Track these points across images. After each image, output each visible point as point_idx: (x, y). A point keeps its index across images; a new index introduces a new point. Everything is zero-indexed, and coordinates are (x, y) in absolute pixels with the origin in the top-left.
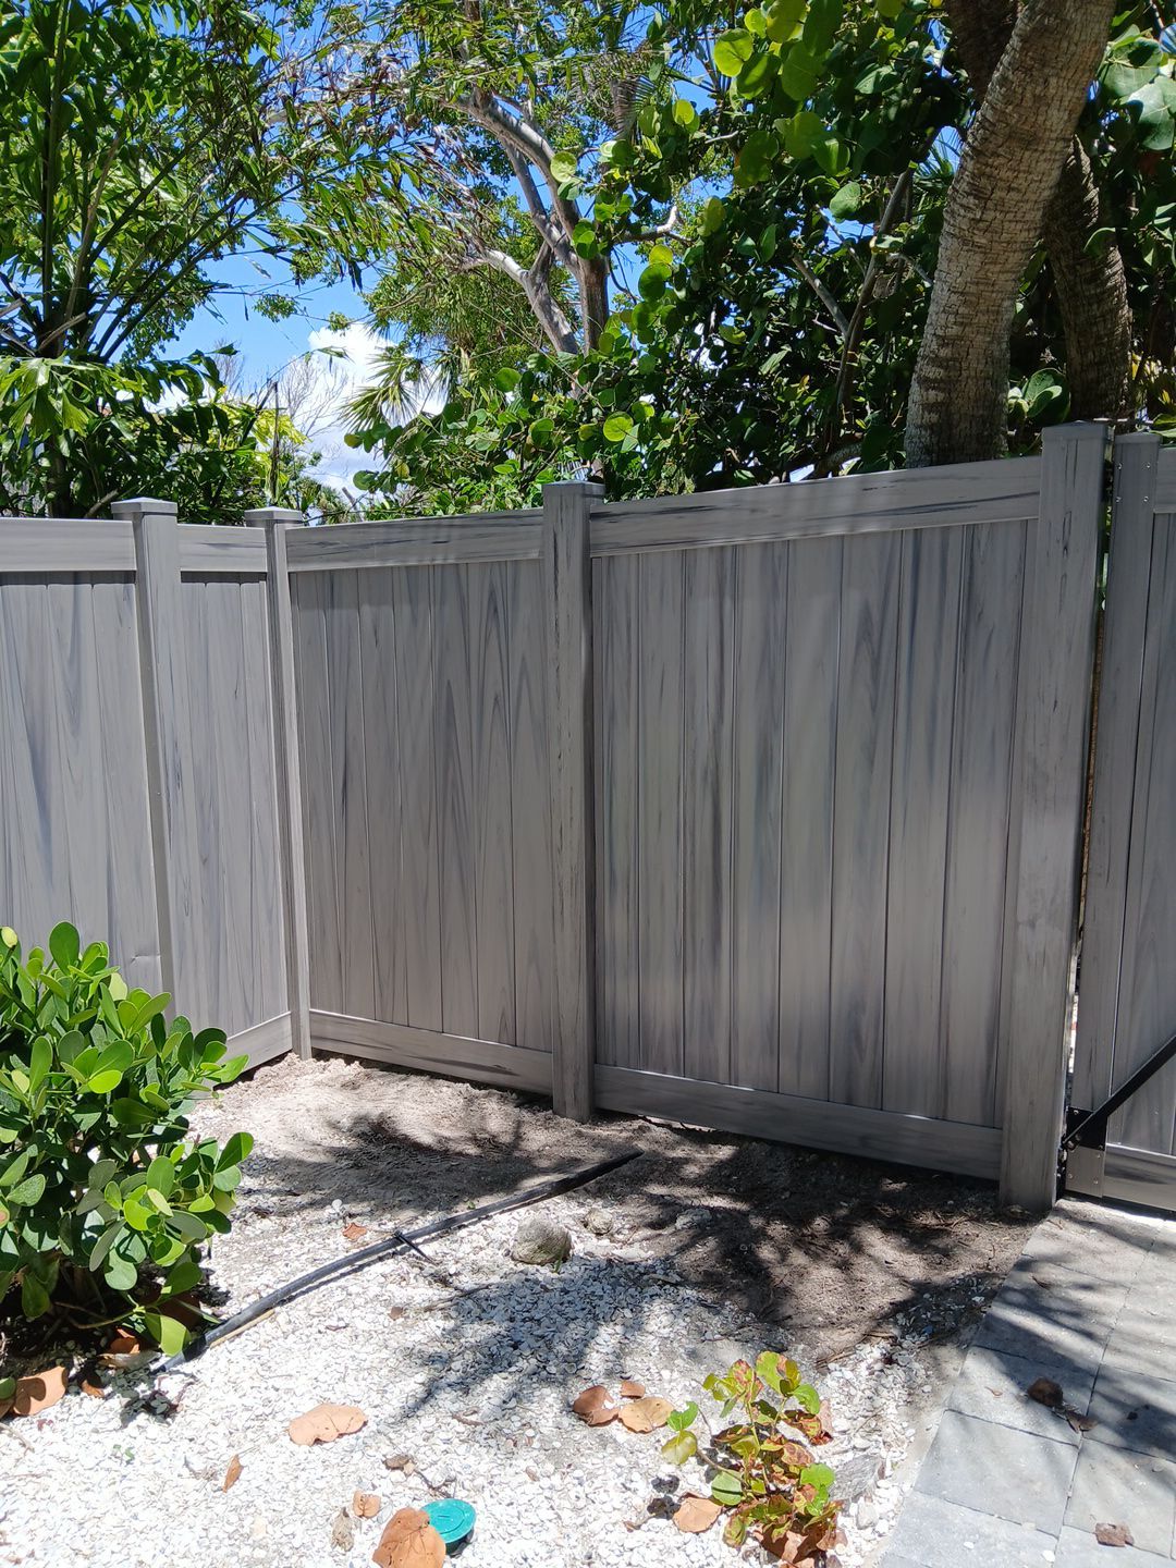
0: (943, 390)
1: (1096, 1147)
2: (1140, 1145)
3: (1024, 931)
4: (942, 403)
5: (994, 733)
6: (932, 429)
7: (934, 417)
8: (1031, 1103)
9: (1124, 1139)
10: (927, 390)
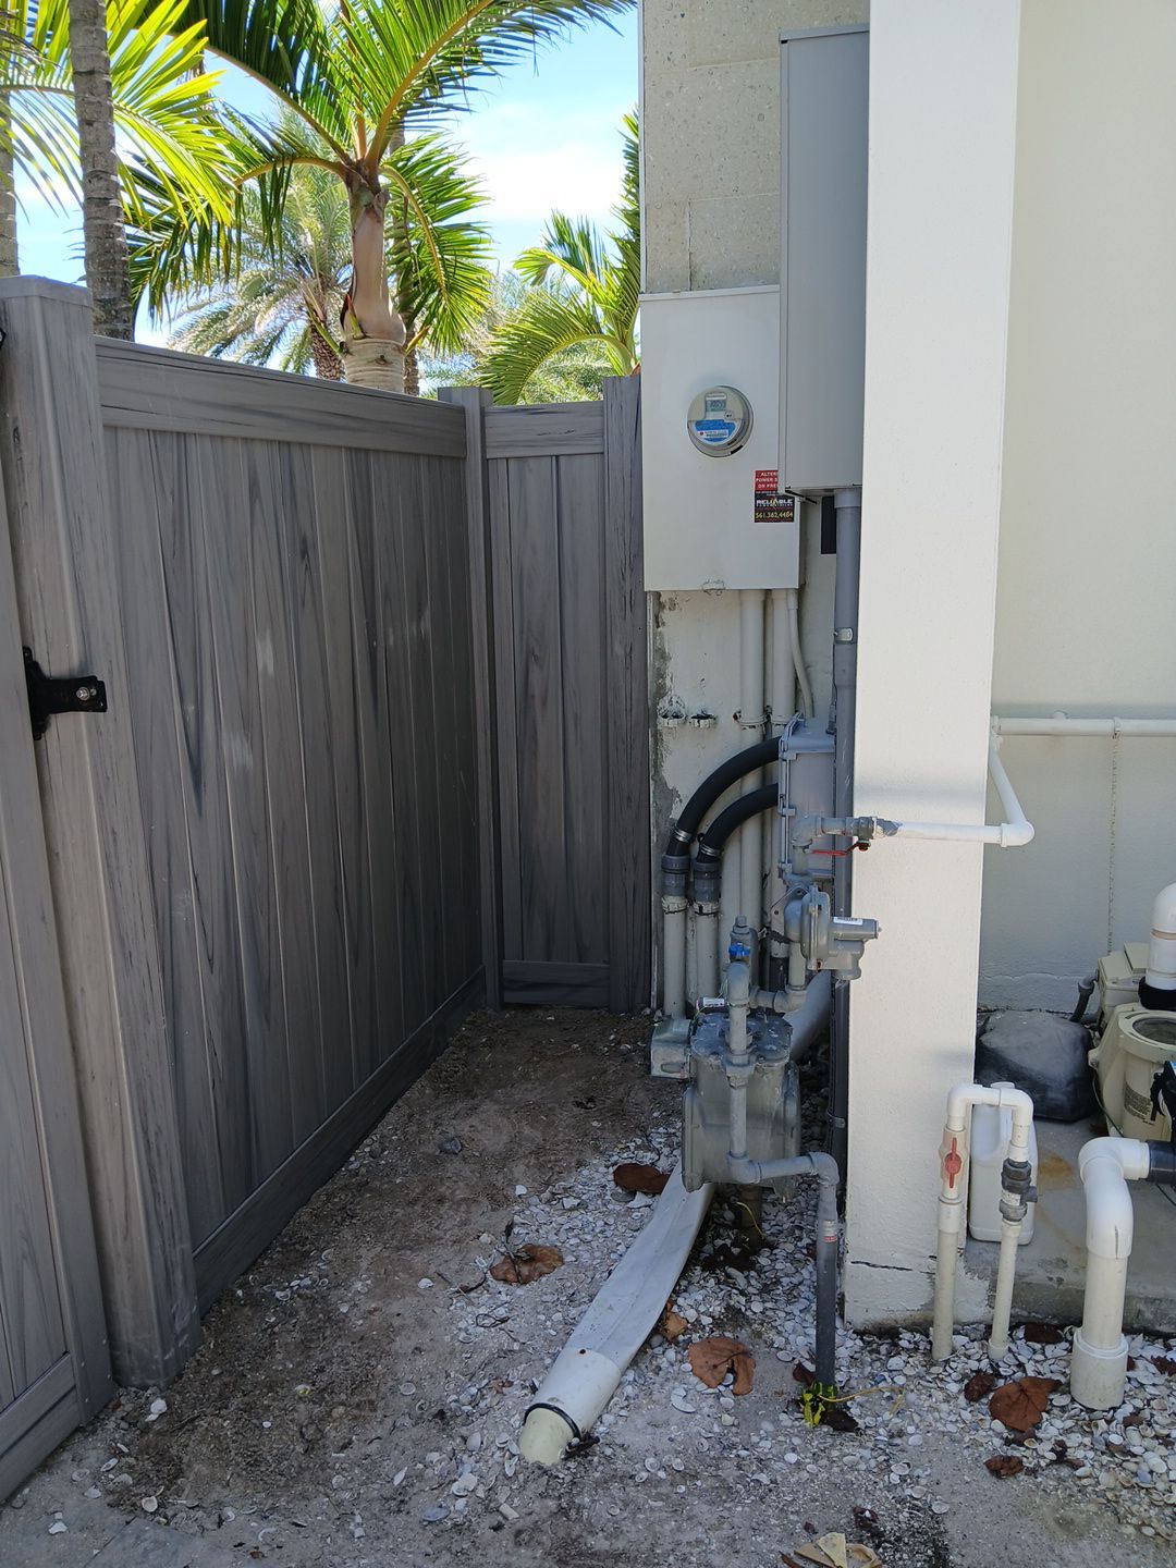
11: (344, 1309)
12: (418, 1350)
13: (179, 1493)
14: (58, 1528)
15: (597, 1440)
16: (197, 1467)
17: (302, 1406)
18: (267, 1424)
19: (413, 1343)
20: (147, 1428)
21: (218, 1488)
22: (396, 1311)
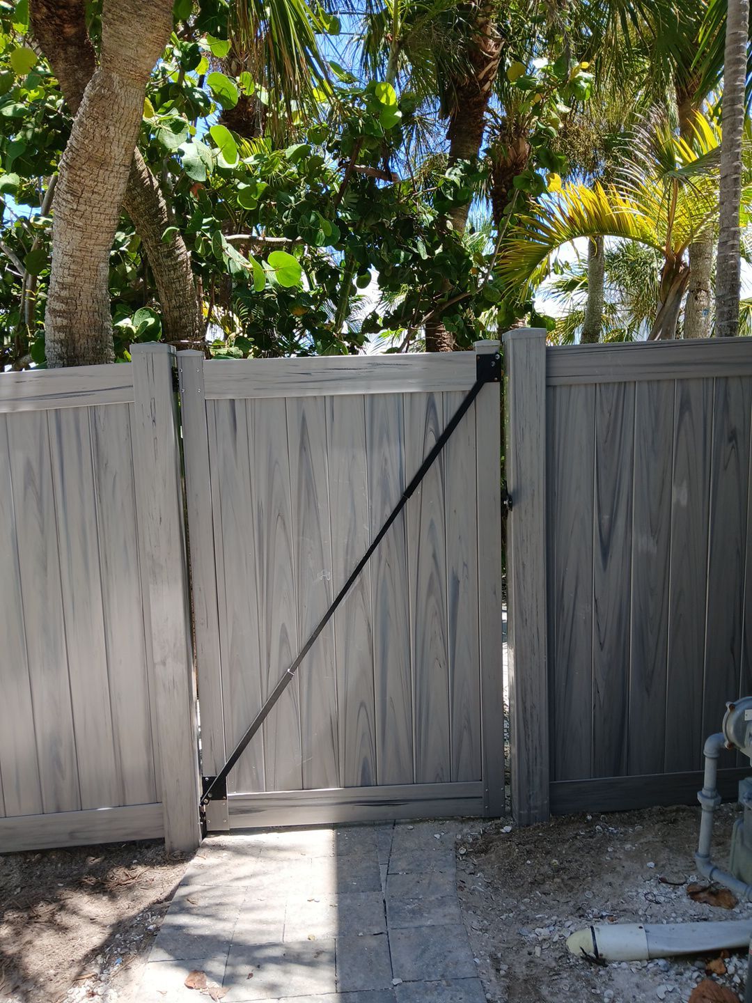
0: (66, 318)
1: (221, 798)
2: (247, 790)
3: (159, 669)
4: (66, 327)
5: (125, 542)
6: (61, 342)
7: (62, 336)
8: (178, 781)
9: (238, 789)
10: (55, 317)
11: (609, 850)
12: (610, 884)
13: (477, 858)
14: (437, 836)
15: (607, 966)
16: (493, 855)
17: (547, 867)
18: (529, 862)
19: (611, 880)
20: (499, 833)
21: (489, 867)
22: (624, 865)
